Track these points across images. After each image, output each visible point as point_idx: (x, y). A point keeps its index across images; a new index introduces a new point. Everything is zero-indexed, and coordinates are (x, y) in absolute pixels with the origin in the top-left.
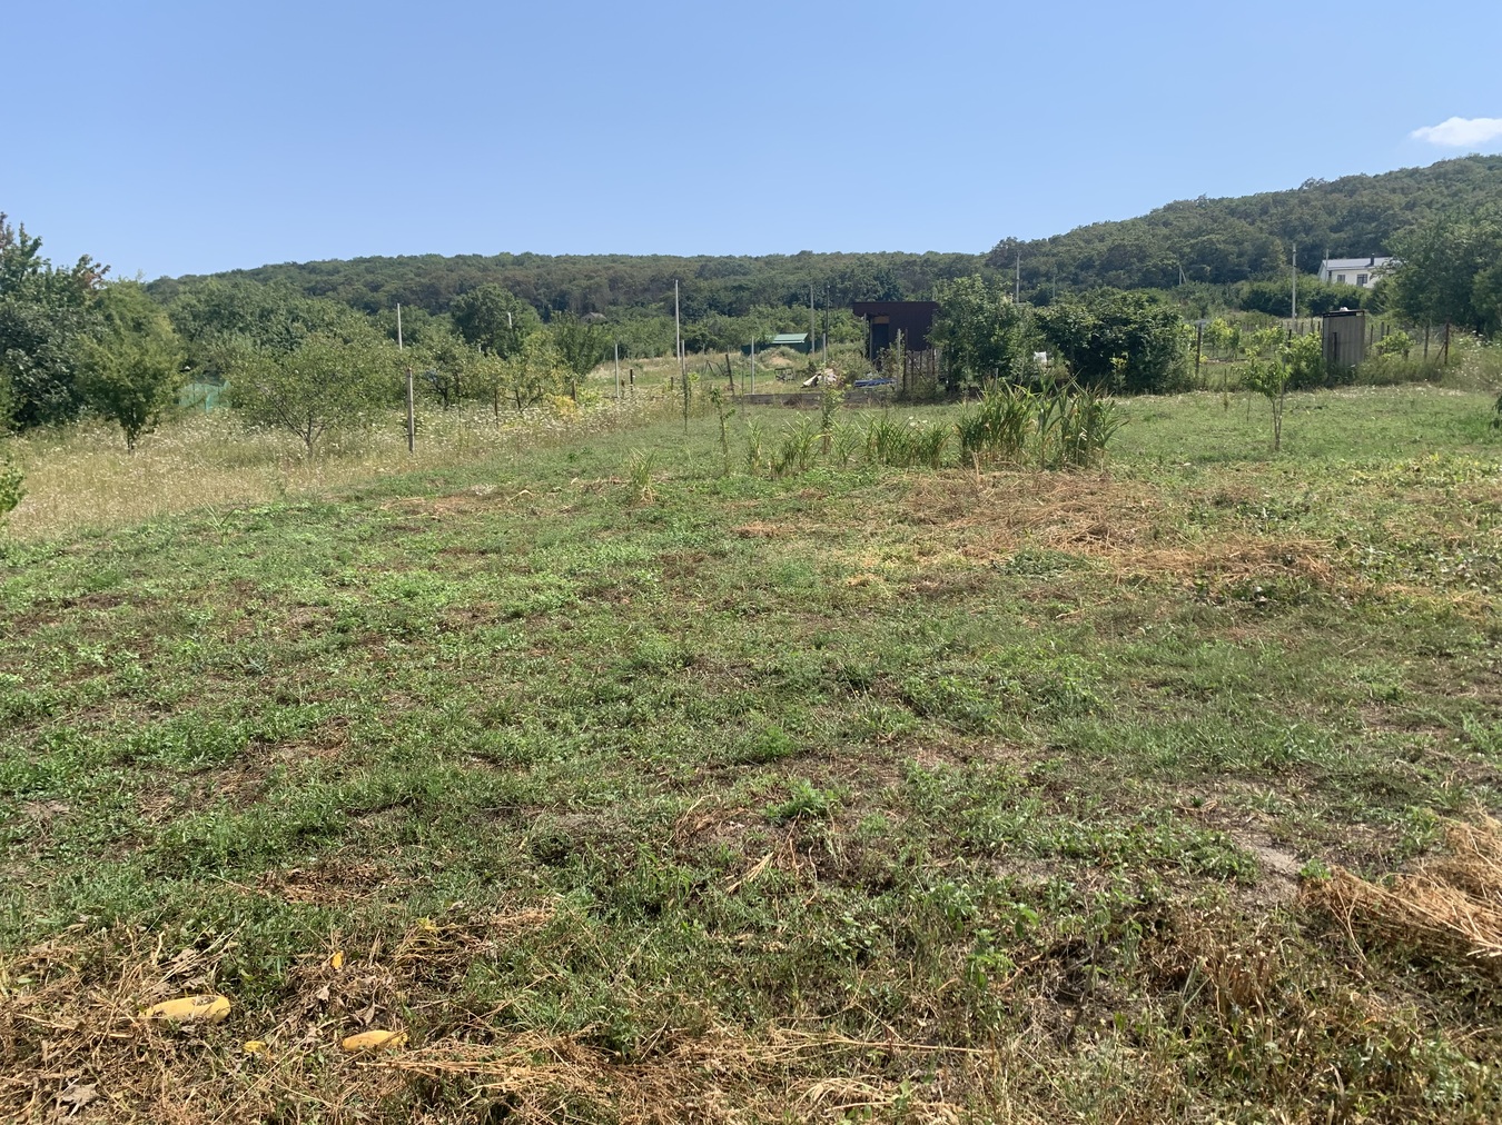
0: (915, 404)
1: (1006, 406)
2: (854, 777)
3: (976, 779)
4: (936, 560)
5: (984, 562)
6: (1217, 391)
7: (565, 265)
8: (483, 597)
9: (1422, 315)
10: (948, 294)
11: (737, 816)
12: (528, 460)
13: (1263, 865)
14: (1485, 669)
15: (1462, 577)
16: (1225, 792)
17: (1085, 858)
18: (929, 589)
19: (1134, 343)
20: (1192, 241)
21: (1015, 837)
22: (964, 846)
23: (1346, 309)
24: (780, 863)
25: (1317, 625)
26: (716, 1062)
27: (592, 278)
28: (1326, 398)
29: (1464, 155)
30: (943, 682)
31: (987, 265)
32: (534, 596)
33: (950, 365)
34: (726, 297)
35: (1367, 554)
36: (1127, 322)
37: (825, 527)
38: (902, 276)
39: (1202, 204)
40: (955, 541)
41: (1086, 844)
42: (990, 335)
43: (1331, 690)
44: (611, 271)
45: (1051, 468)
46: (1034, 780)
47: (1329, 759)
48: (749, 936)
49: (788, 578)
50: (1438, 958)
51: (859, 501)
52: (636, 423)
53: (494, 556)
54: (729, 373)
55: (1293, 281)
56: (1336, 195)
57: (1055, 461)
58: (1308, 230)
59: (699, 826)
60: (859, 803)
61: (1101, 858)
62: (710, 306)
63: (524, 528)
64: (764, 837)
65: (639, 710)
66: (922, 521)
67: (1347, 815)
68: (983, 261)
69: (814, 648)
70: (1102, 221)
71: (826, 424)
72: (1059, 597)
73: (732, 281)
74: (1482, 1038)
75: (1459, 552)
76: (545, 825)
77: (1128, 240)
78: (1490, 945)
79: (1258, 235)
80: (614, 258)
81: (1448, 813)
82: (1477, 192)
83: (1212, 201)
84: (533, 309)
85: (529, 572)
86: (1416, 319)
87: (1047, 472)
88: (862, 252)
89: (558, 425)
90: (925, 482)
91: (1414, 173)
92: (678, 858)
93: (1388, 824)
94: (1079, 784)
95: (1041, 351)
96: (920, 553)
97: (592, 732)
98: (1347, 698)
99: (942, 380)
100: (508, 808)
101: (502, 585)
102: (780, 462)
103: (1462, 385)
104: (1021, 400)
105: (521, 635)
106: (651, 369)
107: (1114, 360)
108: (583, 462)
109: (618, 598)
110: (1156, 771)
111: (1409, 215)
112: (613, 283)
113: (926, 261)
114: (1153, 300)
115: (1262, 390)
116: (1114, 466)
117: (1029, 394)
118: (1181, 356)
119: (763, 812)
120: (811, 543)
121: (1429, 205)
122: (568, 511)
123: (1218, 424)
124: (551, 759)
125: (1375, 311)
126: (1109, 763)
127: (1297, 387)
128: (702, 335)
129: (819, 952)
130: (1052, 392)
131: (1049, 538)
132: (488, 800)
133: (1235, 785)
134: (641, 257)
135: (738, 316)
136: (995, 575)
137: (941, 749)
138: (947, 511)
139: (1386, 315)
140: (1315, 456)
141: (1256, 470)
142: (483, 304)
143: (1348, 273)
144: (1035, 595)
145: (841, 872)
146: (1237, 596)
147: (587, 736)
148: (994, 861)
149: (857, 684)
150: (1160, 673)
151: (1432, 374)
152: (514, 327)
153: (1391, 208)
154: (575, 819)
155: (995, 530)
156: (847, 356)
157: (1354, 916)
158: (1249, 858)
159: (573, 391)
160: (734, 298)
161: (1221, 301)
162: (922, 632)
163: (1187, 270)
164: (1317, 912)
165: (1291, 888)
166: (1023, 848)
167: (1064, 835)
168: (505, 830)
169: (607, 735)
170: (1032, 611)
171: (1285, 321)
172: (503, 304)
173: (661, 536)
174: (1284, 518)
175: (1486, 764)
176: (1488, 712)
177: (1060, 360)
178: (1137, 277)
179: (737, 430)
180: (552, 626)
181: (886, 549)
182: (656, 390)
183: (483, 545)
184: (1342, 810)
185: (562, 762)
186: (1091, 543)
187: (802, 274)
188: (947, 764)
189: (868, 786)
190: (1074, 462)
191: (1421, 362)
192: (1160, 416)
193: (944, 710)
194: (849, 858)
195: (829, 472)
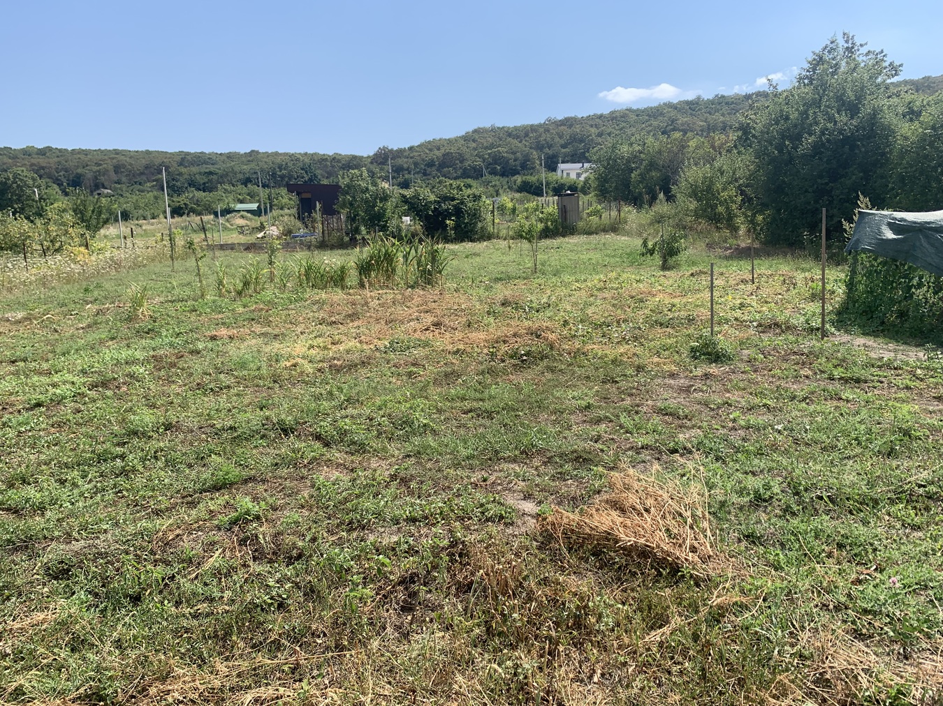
0: (331, 249)
1: (384, 250)
2: (281, 491)
3: (358, 482)
4: (342, 347)
5: (372, 346)
6: (505, 239)
7: (79, 156)
8: (11, 394)
9: (608, 195)
10: (347, 181)
11: (198, 527)
12: (52, 293)
13: (519, 511)
14: (634, 388)
15: (624, 339)
16: (500, 471)
17: (420, 521)
18: (336, 365)
19: (458, 212)
20: (489, 151)
21: (379, 515)
22: (348, 525)
23: (569, 192)
24: (228, 554)
25: (552, 370)
26: (176, 695)
27: (101, 165)
28: (562, 243)
29: (625, 108)
30: (341, 424)
31: (372, 163)
32: (51, 390)
33: (351, 225)
34: (201, 179)
35: (578, 329)
36: (453, 199)
37: (269, 330)
38: (319, 168)
39: (493, 130)
40: (354, 335)
41: (421, 512)
42: (374, 206)
43: (558, 407)
44: (114, 161)
45: (412, 287)
46: (393, 477)
47: (555, 445)
48: (205, 605)
49: (243, 365)
50: (605, 550)
51: (294, 312)
52: (136, 265)
53: (22, 364)
54: (204, 229)
55: (543, 175)
56: (562, 127)
57: (415, 283)
58: (550, 147)
59: (170, 538)
60: (282, 508)
61: (427, 520)
62: (190, 185)
63: (48, 342)
64: (216, 538)
65: (131, 464)
66: (333, 323)
67: (562, 476)
68: (369, 160)
69: (258, 409)
70: (438, 138)
71: (271, 263)
72: (414, 365)
73: (204, 168)
74: (625, 591)
75: (623, 325)
76: (54, 553)
77: (453, 150)
78: (628, 539)
79: (524, 149)
80: (116, 152)
81: (612, 469)
82: (632, 128)
83: (498, 128)
84: (55, 186)
85: (50, 373)
86: (605, 197)
87: (410, 289)
88: (292, 152)
89: (77, 268)
90: (336, 298)
91: (601, 116)
92: (156, 561)
93: (583, 478)
94: (419, 477)
95: (407, 216)
97: (94, 483)
98: (565, 410)
99: (347, 234)
100: (26, 545)
101: (27, 385)
102: (240, 288)
103: (628, 234)
104: (392, 246)
105: (41, 419)
106: (149, 227)
107: (448, 222)
108: (96, 293)
109: (118, 387)
110: (463, 463)
111: (600, 140)
112: (117, 169)
113: (333, 159)
114: (470, 186)
115: (526, 238)
116: (448, 285)
117: (397, 243)
118: (485, 219)
119: (216, 522)
120: (260, 341)
121: (609, 134)
122: (83, 328)
123: (506, 259)
124: (61, 505)
125: (585, 193)
126: (437, 461)
127: (546, 237)
128: (185, 204)
129: (252, 607)
130: (410, 242)
131: (408, 331)
132: (9, 541)
133: (505, 466)
134: (137, 152)
135: (210, 192)
136: (378, 354)
137: (338, 465)
138: (349, 316)
139: (591, 195)
140: (555, 275)
141: (524, 284)
142: (13, 183)
143: (571, 172)
144: (401, 365)
145: (268, 554)
146: (512, 357)
147: (90, 486)
148: (366, 532)
149: (286, 431)
150: (467, 405)
151: (614, 228)
152: (40, 199)
153: (591, 135)
154: (76, 546)
155: (377, 327)
156: (286, 218)
157: (563, 533)
158: (511, 508)
159: (87, 244)
160: (206, 180)
161: (506, 187)
162: (330, 393)
163: (487, 168)
164: (545, 534)
165: (532, 522)
166: (384, 521)
167: (408, 509)
168: (22, 560)
169: (106, 484)
170: (399, 375)
171: (540, 199)
172: (31, 182)
173: (153, 342)
174: (538, 311)
175: (631, 440)
176: (634, 411)
177: (417, 222)
178: (459, 173)
179: (210, 268)
180: (67, 410)
181: (310, 342)
182: (151, 242)
183: (13, 356)
184: (560, 473)
185: (70, 507)
186: (433, 331)
187: (253, 165)
188: (342, 475)
189: (290, 495)
190: (426, 283)
191: (608, 221)
192: (474, 255)
193: (342, 441)
194: (274, 544)
195: (274, 294)
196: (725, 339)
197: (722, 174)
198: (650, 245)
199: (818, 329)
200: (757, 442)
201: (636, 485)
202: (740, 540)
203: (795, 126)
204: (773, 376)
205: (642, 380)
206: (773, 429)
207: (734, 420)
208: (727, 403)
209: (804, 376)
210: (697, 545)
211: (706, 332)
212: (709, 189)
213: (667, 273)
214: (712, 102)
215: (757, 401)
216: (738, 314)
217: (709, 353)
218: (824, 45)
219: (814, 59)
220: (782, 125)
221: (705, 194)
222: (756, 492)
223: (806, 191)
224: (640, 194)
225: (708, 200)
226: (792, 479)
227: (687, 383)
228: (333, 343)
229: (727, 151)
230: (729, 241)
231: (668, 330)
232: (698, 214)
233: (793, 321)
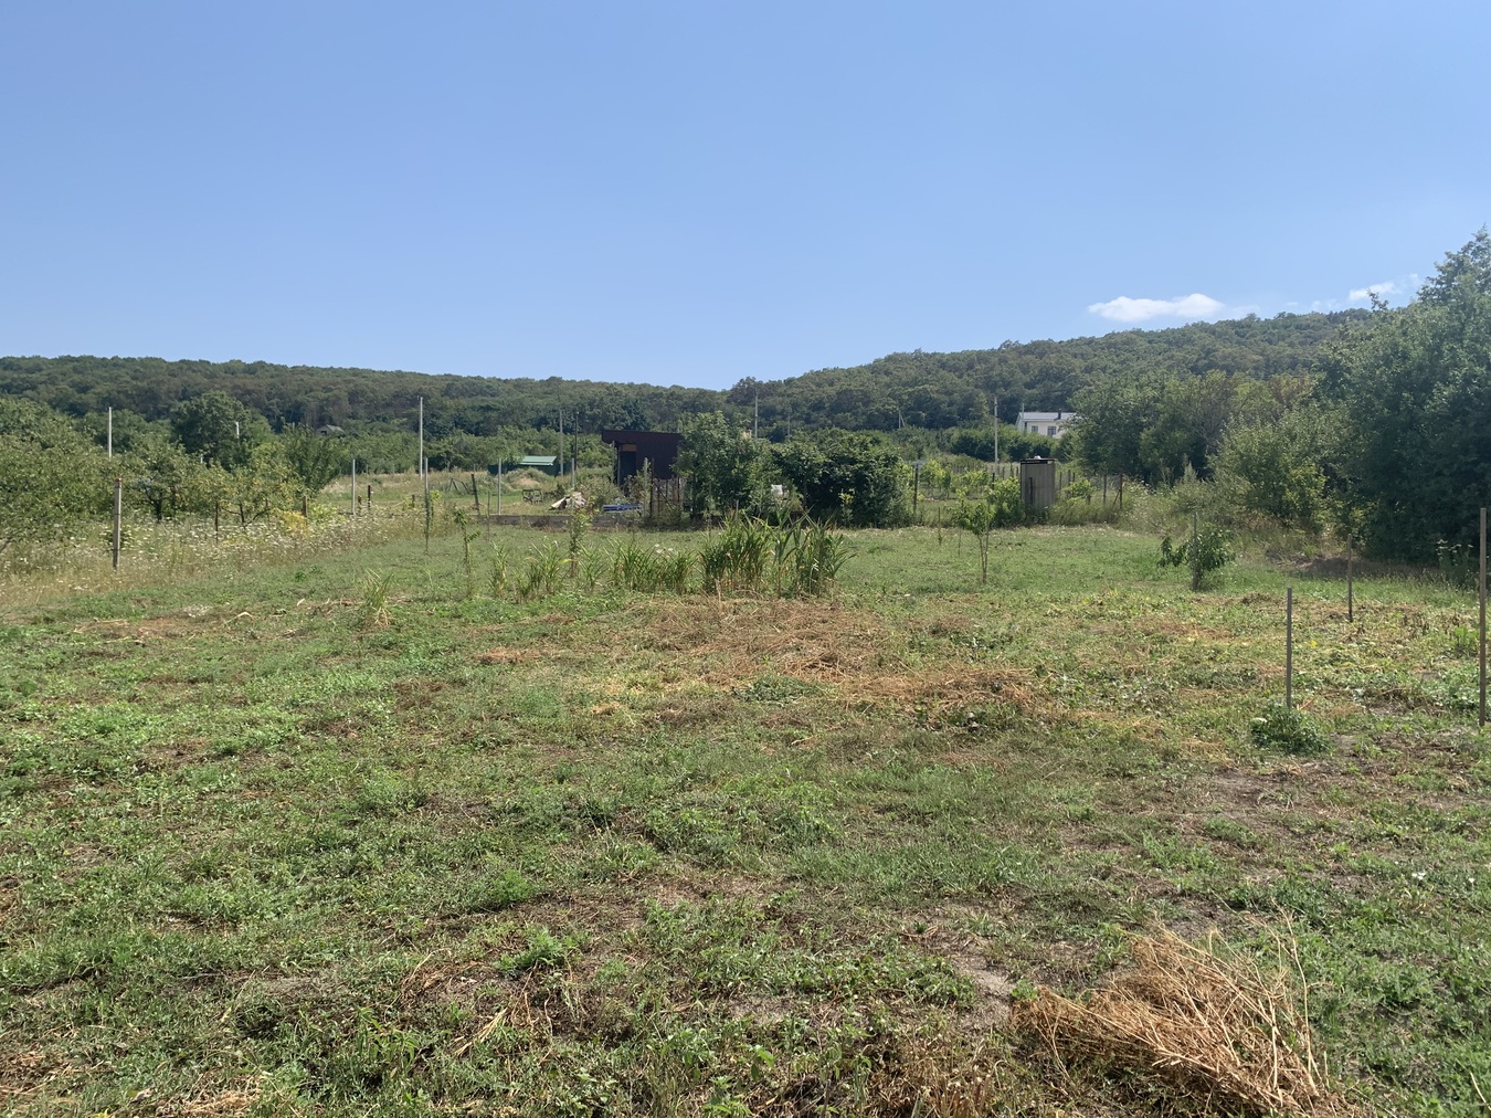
0: (661, 531)
1: (746, 536)
2: (593, 921)
3: (715, 916)
4: (680, 687)
5: (726, 688)
6: (932, 526)
7: (302, 377)
8: (191, 732)
9: (1100, 465)
10: (691, 428)
11: (469, 970)
12: (249, 579)
13: (979, 988)
14: (1160, 789)
15: (1139, 703)
16: (946, 917)
17: (818, 993)
18: (672, 716)
19: (860, 481)
20: (910, 390)
21: (751, 975)
22: (703, 987)
23: (1039, 458)
24: (514, 1019)
25: (1020, 748)
27: (331, 390)
28: (1025, 536)
29: (1130, 329)
30: (684, 814)
31: (728, 402)
32: (249, 731)
33: (695, 495)
34: (473, 417)
35: (1062, 682)
36: (853, 461)
37: (570, 653)
38: (649, 407)
39: (919, 358)
40: (698, 668)
41: (819, 978)
42: (731, 468)
43: (1035, 812)
44: (352, 385)
45: (787, 596)
46: (771, 913)
47: (1034, 880)
48: (479, 1102)
49: (531, 708)
50: (1129, 1069)
51: (606, 626)
52: (372, 541)
53: (205, 686)
54: (475, 492)
55: (996, 429)
56: (1029, 357)
57: (791, 589)
58: (1007, 385)
59: (427, 984)
60: (598, 948)
61: (832, 991)
62: (456, 424)
63: (242, 654)
64: (497, 992)
65: (365, 857)
66: (667, 647)
67: (1049, 934)
68: (725, 398)
69: (556, 782)
70: (831, 367)
71: (573, 548)
72: (793, 723)
73: (479, 401)
75: (1136, 680)
76: (253, 992)
77: (854, 385)
78: (1171, 1054)
79: (965, 387)
80: (355, 372)
81: (1132, 927)
82: (1141, 361)
83: (926, 355)
84: (263, 419)
85: (246, 703)
86: (1096, 467)
87: (783, 600)
88: (610, 381)
89: (286, 542)
90: (671, 608)
91: (1091, 342)
92: (403, 1020)
93: (1085, 940)
94: (812, 915)
95: (777, 484)
96: (664, 680)
97: (311, 884)
98: (1048, 819)
99: (687, 508)
100: (210, 975)
101: (213, 718)
102: (526, 585)
103: (1134, 527)
104: (759, 532)
105: (233, 775)
106: (392, 485)
107: (843, 495)
108: (312, 582)
109: (345, 732)
110: (883, 898)
111: (1088, 377)
112: (354, 397)
113: (672, 394)
114: (876, 442)
115: (971, 528)
116: (843, 595)
117: (767, 526)
118: (901, 494)
119: (496, 964)
120: (556, 670)
121: (1104, 370)
122: (292, 635)
123: (935, 558)
124: (262, 916)
125: (1063, 460)
126: (840, 891)
127: (1000, 525)
128: (447, 452)
130: (788, 526)
131: (783, 666)
132: (186, 967)
133: (953, 909)
134: (384, 373)
135: (486, 435)
136: (736, 702)
137: (682, 885)
138: (691, 637)
139: (1072, 463)
140: (1016, 588)
141: (967, 601)
142: (207, 412)
143: (1040, 425)
144: (772, 722)
145: (577, 1025)
146: (953, 722)
147: (305, 888)
148: (731, 1002)
149: (600, 820)
150: (886, 798)
151: (1111, 518)
152: (242, 437)
153: (1073, 370)
154: (287, 984)
155: (736, 656)
156: (596, 481)
157: (1057, 1034)
158: (967, 982)
159: (305, 507)
160: (482, 418)
161: (934, 444)
162: (665, 762)
163: (905, 415)
164: (1026, 1033)
165: (1003, 1010)
166: (759, 986)
167: (799, 970)
168: (204, 1001)
169: (328, 887)
170: (770, 738)
171: (989, 465)
172: (231, 412)
173: (396, 663)
174: (992, 647)
175: (1163, 879)
176: (1164, 828)
177: (794, 493)
178: (862, 420)
179: (482, 551)
180: (269, 764)
181: (632, 676)
182: (396, 508)
183: (193, 673)
184: (1046, 929)
185: (275, 919)
186: (822, 669)
187: (551, 399)
188: (687, 901)
189: (608, 930)
190: (808, 591)
191: (1101, 506)
192: (884, 548)
193: (685, 844)
194: (586, 1009)
195: (576, 596)
196: (1310, 715)
197: (1293, 439)
198: (1175, 547)
199: (1472, 707)
200: (1384, 899)
201: (1178, 959)
202: (1363, 1073)
203: (1420, 368)
204: (1400, 785)
205: (1174, 776)
206: (1409, 878)
207: (1337, 858)
208: (1323, 826)
209: (1455, 787)
210: (1290, 1076)
211: (1279, 701)
212: (1271, 463)
213: (1204, 596)
214: (1273, 324)
215: (1375, 826)
216: (1329, 672)
217: (1285, 737)
218: (1466, 243)
219: (1450, 265)
220: (1397, 367)
221: (1264, 472)
222: (1389, 989)
223: (1439, 474)
224: (1155, 465)
225: (1269, 479)
226: (1451, 972)
227: (1250, 785)
228: (666, 680)
229: (1302, 403)
230: (1307, 548)
231: (1211, 692)
232: (1250, 502)
233: (1427, 691)
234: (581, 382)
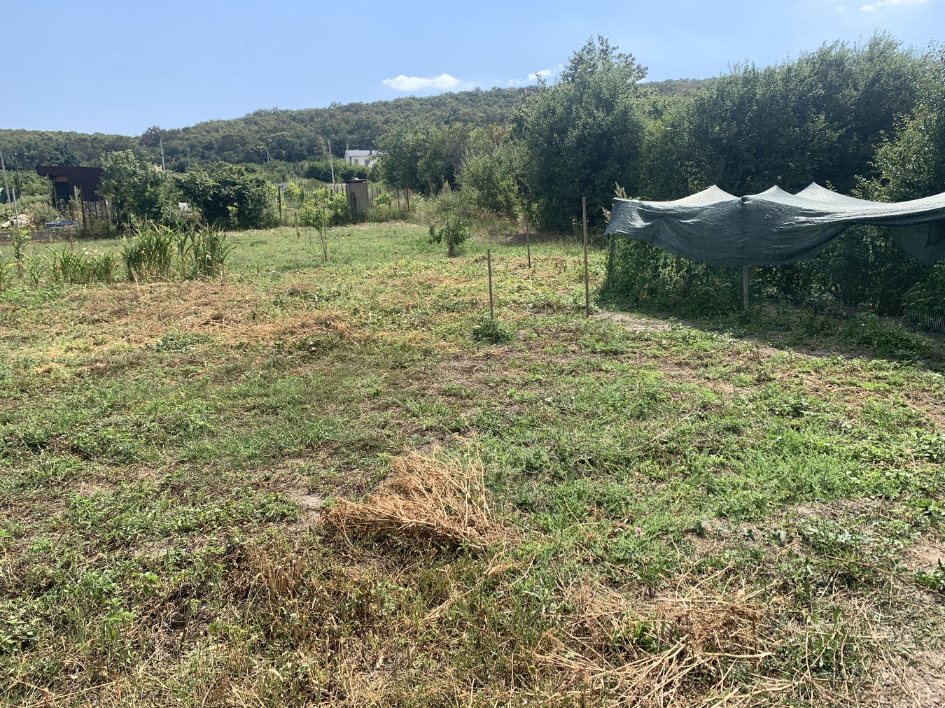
1: (155, 239)
2: (28, 515)
3: (123, 495)
4: (106, 348)
5: (142, 345)
6: (293, 226)
9: (396, 183)
10: (110, 163)
13: (303, 506)
14: (421, 372)
15: (413, 324)
16: (284, 468)
17: (194, 530)
18: (99, 368)
19: (240, 198)
20: (273, 135)
21: (145, 529)
22: (110, 543)
23: (357, 179)
25: (341, 359)
28: (352, 230)
29: (408, 96)
30: (102, 433)
31: (141, 144)
33: (118, 212)
35: (368, 317)
36: (234, 184)
37: (16, 332)
38: (77, 149)
39: (276, 114)
40: (121, 333)
41: (195, 521)
42: (144, 191)
43: (346, 396)
45: (190, 278)
46: (164, 486)
47: (341, 435)
50: (389, 535)
51: (48, 310)
55: (331, 161)
56: (348, 113)
57: (193, 274)
58: (336, 132)
60: (28, 534)
61: (202, 527)
66: (98, 321)
67: (348, 467)
68: (138, 141)
71: (18, 256)
72: (191, 363)
74: (407, 573)
75: (412, 312)
77: (233, 132)
78: (409, 520)
79: (309, 134)
81: (397, 453)
82: (416, 117)
83: (281, 111)
86: (393, 185)
87: (187, 281)
90: (99, 293)
91: (386, 104)
93: (369, 466)
94: (194, 483)
95: (184, 202)
96: (95, 344)
98: (354, 398)
99: (114, 222)
103: (417, 222)
104: (164, 235)
107: (230, 208)
110: (244, 464)
111: (386, 127)
113: (94, 139)
114: (251, 170)
115: (313, 225)
116: (231, 275)
117: (170, 231)
118: (270, 205)
120: (5, 345)
121: (395, 122)
123: (295, 247)
125: (374, 181)
126: (215, 464)
127: (337, 224)
130: (185, 230)
131: (184, 326)
133: (289, 462)
136: (149, 354)
137: (99, 479)
138: (116, 312)
139: (379, 183)
140: (346, 263)
141: (314, 273)
143: (359, 158)
144: (176, 363)
145: (11, 588)
146: (300, 349)
148: (132, 548)
150: (251, 402)
151: (404, 216)
153: (376, 122)
155: (149, 323)
156: (38, 205)
157: (347, 524)
158: (294, 504)
161: (293, 172)
162: (91, 400)
163: (271, 153)
164: (329, 527)
165: (315, 516)
166: (152, 534)
167: (180, 518)
170: (173, 374)
171: (328, 185)
174: (327, 300)
175: (417, 423)
176: (420, 394)
177: (195, 208)
178: (242, 156)
181: (68, 344)
184: (347, 463)
186: (213, 325)
188: (103, 490)
189: (38, 519)
190: (205, 274)
191: (397, 209)
192: (260, 242)
193: (104, 452)
194: (17, 576)
195: (23, 291)
196: (505, 321)
197: (500, 164)
198: (437, 232)
199: (584, 308)
200: (530, 415)
201: (419, 467)
202: (514, 509)
203: (561, 120)
204: (545, 353)
205: (429, 364)
206: (543, 402)
207: (511, 396)
208: (505, 380)
209: (571, 351)
210: (474, 519)
211: (486, 315)
212: (489, 178)
213: (454, 260)
214: (490, 94)
215: (531, 376)
216: (516, 296)
217: (491, 335)
218: (583, 46)
219: (575, 59)
220: (550, 119)
221: (485, 182)
222: (528, 462)
223: (573, 181)
224: (427, 182)
225: (489, 189)
226: (559, 447)
227: (470, 363)
229: (504, 142)
230: (509, 228)
231: (454, 314)
232: (480, 203)
233: (563, 302)
234: (17, 130)
